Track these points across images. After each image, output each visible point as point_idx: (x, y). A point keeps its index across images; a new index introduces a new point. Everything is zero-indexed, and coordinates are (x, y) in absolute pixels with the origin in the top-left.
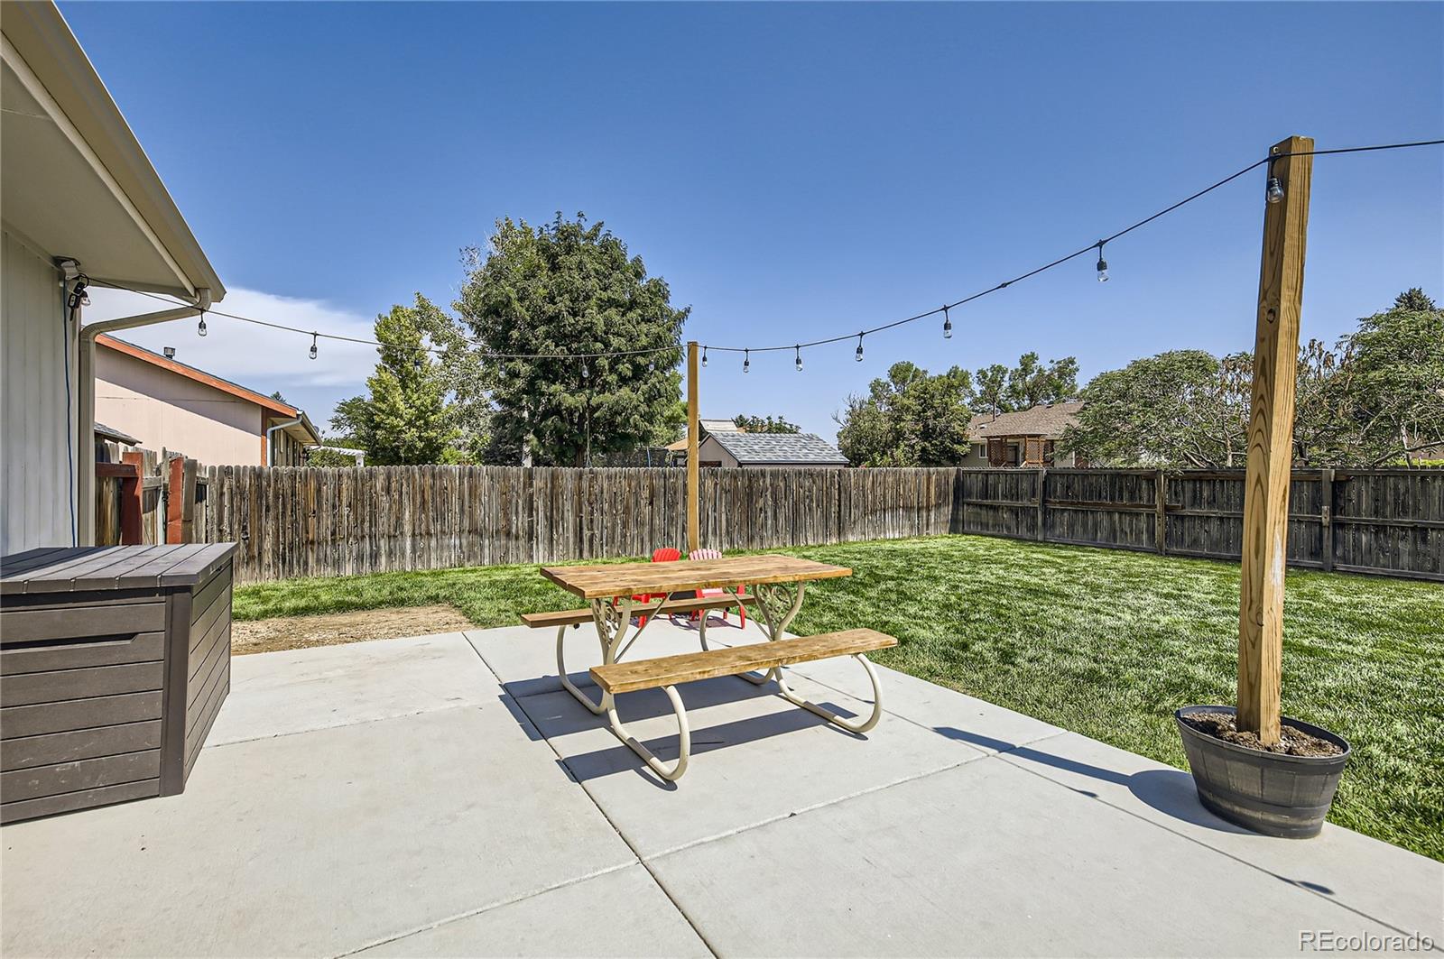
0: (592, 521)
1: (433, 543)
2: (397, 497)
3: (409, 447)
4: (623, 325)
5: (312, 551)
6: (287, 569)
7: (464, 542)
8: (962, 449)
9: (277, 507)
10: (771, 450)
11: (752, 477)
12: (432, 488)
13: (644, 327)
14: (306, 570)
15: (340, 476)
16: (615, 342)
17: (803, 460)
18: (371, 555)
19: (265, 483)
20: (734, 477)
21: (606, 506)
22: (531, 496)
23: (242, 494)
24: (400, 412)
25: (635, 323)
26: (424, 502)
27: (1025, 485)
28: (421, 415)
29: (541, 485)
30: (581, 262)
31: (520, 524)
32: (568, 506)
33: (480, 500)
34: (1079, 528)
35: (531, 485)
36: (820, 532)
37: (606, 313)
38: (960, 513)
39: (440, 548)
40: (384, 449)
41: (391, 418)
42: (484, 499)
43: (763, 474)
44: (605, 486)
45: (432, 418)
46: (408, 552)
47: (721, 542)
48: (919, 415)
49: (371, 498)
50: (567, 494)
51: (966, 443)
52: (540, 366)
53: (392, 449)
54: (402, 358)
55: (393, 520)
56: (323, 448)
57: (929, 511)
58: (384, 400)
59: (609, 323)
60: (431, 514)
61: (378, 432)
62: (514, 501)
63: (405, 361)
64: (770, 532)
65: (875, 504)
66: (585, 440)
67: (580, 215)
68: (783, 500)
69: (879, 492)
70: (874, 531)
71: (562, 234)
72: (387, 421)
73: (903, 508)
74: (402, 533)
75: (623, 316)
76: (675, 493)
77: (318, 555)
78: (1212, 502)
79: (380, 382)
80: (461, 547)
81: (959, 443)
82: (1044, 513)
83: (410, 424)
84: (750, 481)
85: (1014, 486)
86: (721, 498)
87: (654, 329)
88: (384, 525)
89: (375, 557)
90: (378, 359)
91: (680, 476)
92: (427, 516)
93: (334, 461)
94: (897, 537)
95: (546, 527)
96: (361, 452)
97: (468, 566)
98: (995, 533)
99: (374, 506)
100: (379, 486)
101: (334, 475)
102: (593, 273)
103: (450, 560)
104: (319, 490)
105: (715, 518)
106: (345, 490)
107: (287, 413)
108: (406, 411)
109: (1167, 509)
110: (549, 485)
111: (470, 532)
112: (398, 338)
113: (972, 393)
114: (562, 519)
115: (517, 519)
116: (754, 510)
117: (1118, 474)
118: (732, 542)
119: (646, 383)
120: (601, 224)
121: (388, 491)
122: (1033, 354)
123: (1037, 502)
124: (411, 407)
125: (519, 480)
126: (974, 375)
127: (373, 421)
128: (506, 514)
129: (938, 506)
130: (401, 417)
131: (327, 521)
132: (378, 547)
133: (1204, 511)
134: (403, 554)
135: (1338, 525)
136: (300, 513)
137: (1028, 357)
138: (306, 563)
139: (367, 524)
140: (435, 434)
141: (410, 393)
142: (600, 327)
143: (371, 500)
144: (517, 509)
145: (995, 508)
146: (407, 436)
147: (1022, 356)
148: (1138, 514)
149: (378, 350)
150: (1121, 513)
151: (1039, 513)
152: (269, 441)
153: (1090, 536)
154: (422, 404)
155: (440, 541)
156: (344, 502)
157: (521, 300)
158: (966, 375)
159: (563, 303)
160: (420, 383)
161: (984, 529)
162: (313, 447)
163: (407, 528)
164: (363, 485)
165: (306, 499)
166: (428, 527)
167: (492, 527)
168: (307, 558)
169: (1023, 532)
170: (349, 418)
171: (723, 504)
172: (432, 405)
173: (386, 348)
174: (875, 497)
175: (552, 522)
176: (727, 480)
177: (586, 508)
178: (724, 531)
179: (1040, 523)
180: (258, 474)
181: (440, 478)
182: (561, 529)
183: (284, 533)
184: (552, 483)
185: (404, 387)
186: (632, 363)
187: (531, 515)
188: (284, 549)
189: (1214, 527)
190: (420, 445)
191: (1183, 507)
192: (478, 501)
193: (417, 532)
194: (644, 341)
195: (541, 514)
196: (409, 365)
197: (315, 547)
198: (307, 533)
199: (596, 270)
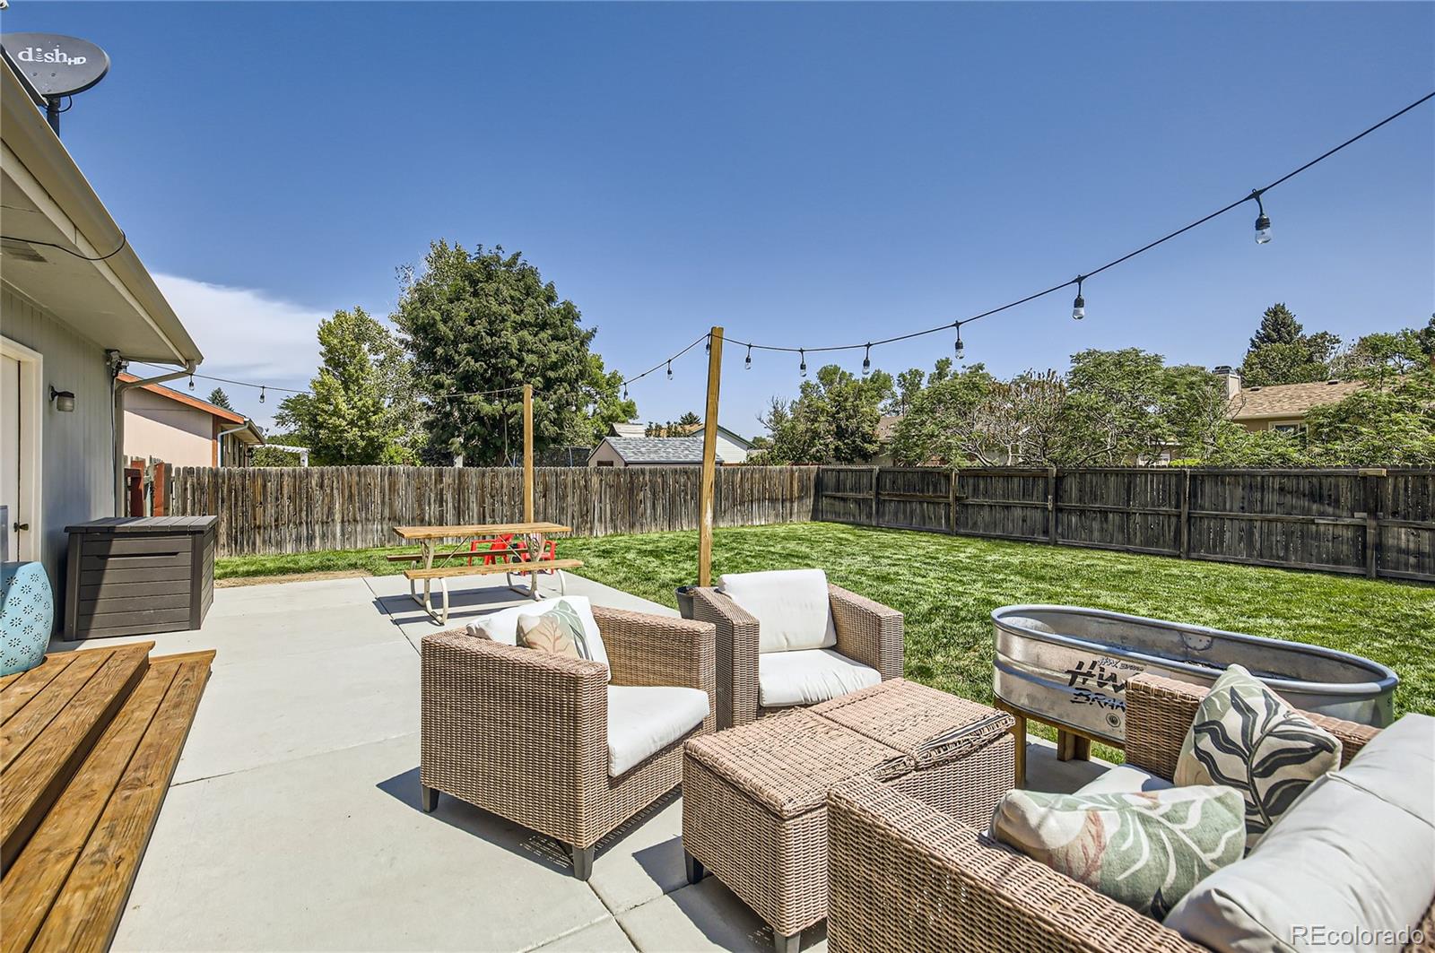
0: (493, 510)
1: (359, 528)
2: (329, 491)
3: (351, 446)
4: (536, 343)
5: (259, 534)
6: (238, 548)
7: (385, 527)
8: (871, 448)
9: (230, 500)
10: (656, 452)
11: (633, 474)
12: (358, 484)
13: (554, 345)
14: (254, 550)
15: (282, 475)
16: (529, 358)
17: (683, 459)
18: (307, 537)
19: (220, 481)
20: (618, 474)
21: (506, 499)
22: (442, 490)
23: (201, 489)
24: (343, 413)
25: (546, 341)
26: (351, 496)
27: (865, 481)
28: (363, 415)
29: (450, 481)
30: (498, 289)
31: (432, 513)
32: (473, 498)
33: (398, 494)
34: (901, 516)
35: (441, 481)
36: (694, 520)
37: (520, 334)
38: (820, 504)
39: (365, 531)
40: (327, 447)
41: (334, 418)
42: (402, 493)
43: (643, 472)
44: (505, 482)
45: (374, 417)
46: (338, 534)
47: (606, 528)
48: (833, 416)
49: (308, 492)
50: (472, 489)
51: (875, 442)
52: (462, 379)
53: (335, 448)
54: (345, 361)
55: (326, 509)
56: (267, 445)
57: (792, 502)
58: (327, 401)
59: (522, 342)
60: (357, 504)
61: (322, 431)
62: (427, 494)
63: (347, 365)
64: (649, 520)
65: (743, 496)
66: (503, 443)
67: (498, 248)
68: (661, 494)
69: (747, 486)
70: (743, 519)
71: (482, 264)
72: (330, 421)
73: (769, 499)
74: (333, 520)
75: (535, 336)
76: (565, 488)
77: (264, 537)
78: (986, 494)
79: (322, 384)
80: (382, 531)
81: (870, 443)
82: (877, 504)
83: (352, 423)
84: (631, 477)
85: (857, 481)
86: (605, 492)
87: (563, 347)
88: (318, 512)
89: (311, 538)
90: (321, 362)
91: (570, 474)
92: (354, 507)
93: (279, 459)
94: (763, 523)
95: (454, 515)
96: (305, 449)
97: (388, 546)
98: (845, 520)
99: (309, 498)
100: (314, 483)
101: (277, 474)
102: (509, 300)
103: (373, 541)
104: (264, 486)
105: (601, 508)
106: (286, 486)
107: (235, 420)
108: (348, 412)
109: (957, 499)
110: (456, 482)
111: (389, 519)
112: (341, 342)
113: (893, 395)
114: (468, 509)
115: (430, 509)
116: (635, 501)
117: (926, 471)
118: (615, 528)
119: (555, 393)
120: (519, 254)
121: (322, 487)
122: (947, 359)
123: (871, 495)
124: (353, 408)
125: (431, 477)
126: (896, 378)
127: (316, 421)
128: (420, 505)
129: (800, 498)
130: (344, 418)
131: (271, 510)
132: (313, 531)
133: (980, 500)
134: (334, 537)
135: (1059, 510)
136: (249, 503)
137: (943, 361)
138: (254, 544)
139: (304, 514)
140: (376, 434)
141: (351, 395)
142: (515, 346)
143: (307, 494)
144: (429, 500)
145: (844, 500)
146: (349, 436)
147: (938, 362)
148: (939, 503)
149: (321, 354)
150: (928, 503)
151: (874, 503)
152: (219, 444)
153: (908, 521)
154: (364, 405)
155: (365, 527)
156: (285, 495)
157: (445, 322)
158: (888, 378)
159: (481, 326)
160: (362, 385)
161: (837, 518)
162: (258, 446)
163: (338, 517)
164: (301, 482)
165: (254, 492)
166: (354, 515)
167: (408, 516)
168: (255, 538)
169: (864, 519)
170: (293, 415)
171: (608, 496)
172: (373, 406)
173: (328, 351)
174: (743, 491)
175: (459, 513)
176: (611, 477)
177: (488, 500)
178: (608, 519)
179: (874, 512)
180: (214, 474)
181: (365, 476)
182: (467, 517)
183: (236, 520)
184: (459, 479)
185: (347, 389)
186: (544, 376)
187: (441, 505)
188: (236, 532)
189: (986, 513)
190: (362, 443)
191: (967, 498)
192: (396, 494)
193: (346, 519)
194: (554, 358)
195: (450, 505)
196: (351, 368)
197: (262, 531)
198: (255, 519)
199: (512, 297)
